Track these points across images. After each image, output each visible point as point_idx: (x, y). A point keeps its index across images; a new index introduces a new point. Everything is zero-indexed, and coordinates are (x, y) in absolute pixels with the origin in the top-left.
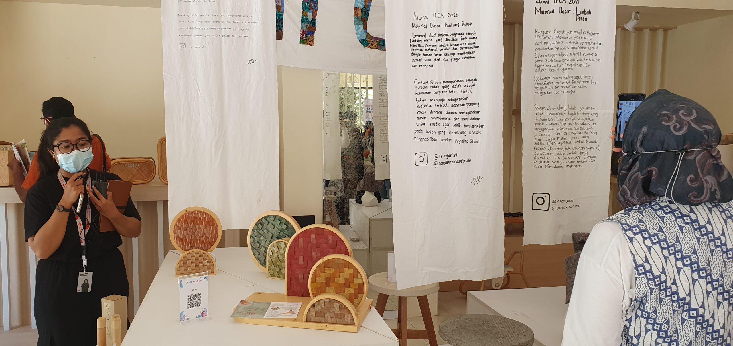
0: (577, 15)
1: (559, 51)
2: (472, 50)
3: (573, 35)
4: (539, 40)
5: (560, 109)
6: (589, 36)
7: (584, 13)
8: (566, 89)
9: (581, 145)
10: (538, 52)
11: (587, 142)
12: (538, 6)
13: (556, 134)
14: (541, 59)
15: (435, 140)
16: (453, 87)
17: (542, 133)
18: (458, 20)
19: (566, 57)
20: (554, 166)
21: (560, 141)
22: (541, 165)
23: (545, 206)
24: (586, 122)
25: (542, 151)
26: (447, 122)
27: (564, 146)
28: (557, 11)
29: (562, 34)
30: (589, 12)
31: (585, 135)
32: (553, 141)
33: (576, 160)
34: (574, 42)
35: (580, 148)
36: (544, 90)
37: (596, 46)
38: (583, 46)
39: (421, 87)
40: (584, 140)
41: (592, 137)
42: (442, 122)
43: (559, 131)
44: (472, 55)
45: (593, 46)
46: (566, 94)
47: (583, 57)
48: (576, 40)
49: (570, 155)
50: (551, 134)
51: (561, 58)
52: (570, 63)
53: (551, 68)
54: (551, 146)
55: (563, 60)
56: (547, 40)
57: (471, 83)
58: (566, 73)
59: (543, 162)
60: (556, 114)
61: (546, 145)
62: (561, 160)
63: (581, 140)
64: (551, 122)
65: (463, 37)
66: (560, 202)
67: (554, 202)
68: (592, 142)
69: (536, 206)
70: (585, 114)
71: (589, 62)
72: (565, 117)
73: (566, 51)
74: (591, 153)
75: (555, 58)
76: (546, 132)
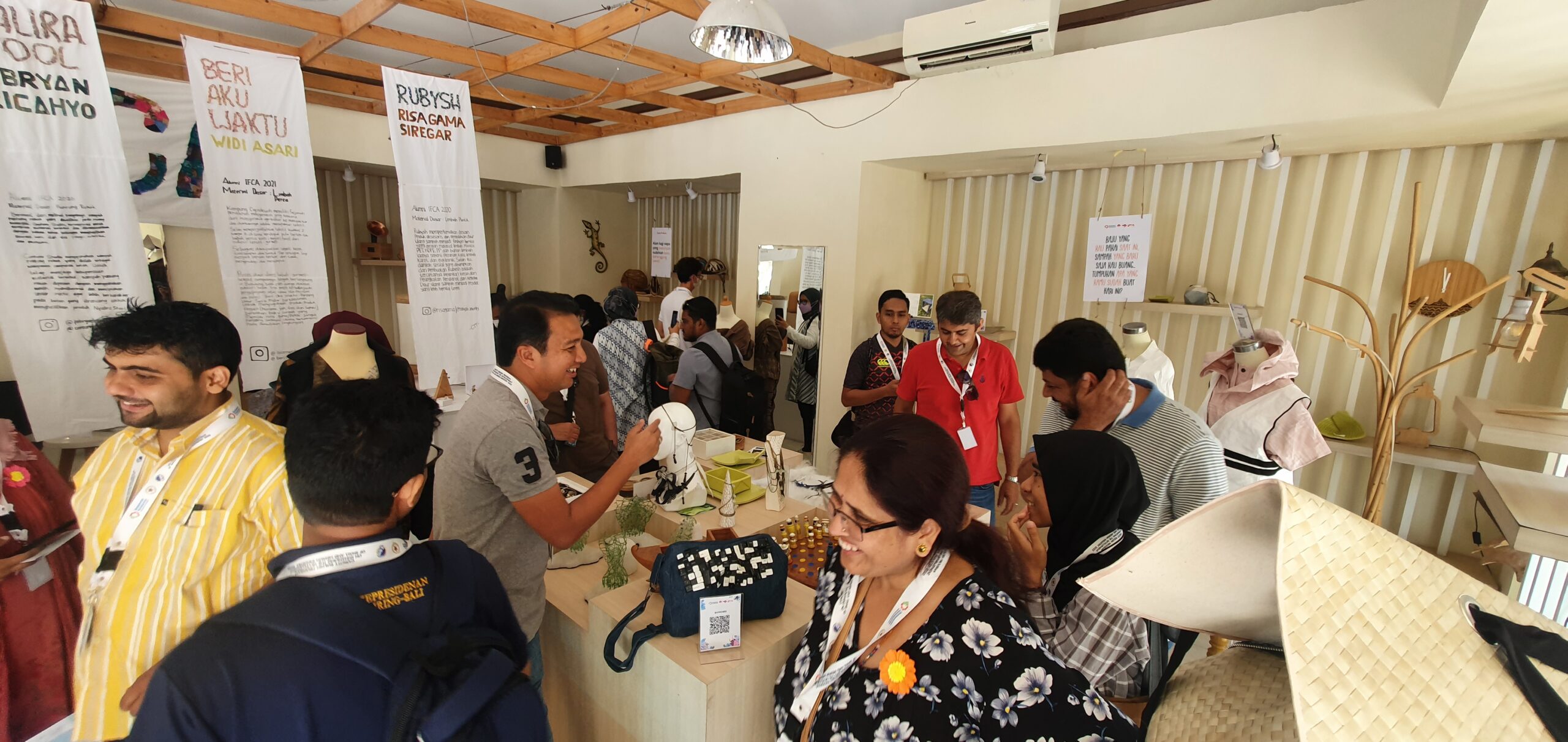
0: (275, 196)
1: (258, 227)
2: (99, 230)
3: (274, 214)
4: (232, 216)
5: (268, 275)
6: (293, 215)
7: (284, 195)
8: (272, 259)
9: (300, 306)
10: (234, 227)
11: (305, 302)
12: (227, 186)
13: (266, 297)
14: (239, 232)
15: (65, 308)
16: (81, 261)
17: (251, 295)
18: (73, 203)
19: (268, 232)
20: (268, 323)
21: (272, 302)
22: (255, 322)
23: (265, 357)
24: (301, 286)
25: (254, 311)
26: (78, 291)
27: (277, 307)
28: (250, 191)
29: (259, 213)
30: (289, 195)
31: (302, 297)
32: (264, 303)
33: (295, 318)
34: (276, 220)
35: (298, 308)
36: (246, 260)
37: (302, 223)
38: (288, 223)
39: (34, 261)
40: (302, 301)
41: (309, 299)
42: (71, 292)
43: (270, 294)
44: (101, 234)
45: (299, 223)
46: (273, 263)
47: (288, 232)
48: (278, 218)
49: (287, 314)
50: (261, 297)
51: (261, 232)
52: (273, 237)
53: (252, 240)
54: (263, 307)
55: (265, 234)
56: (243, 216)
57: (105, 259)
58: (271, 245)
59: (257, 320)
60: (264, 280)
61: (257, 306)
62: (276, 317)
63: (298, 301)
64: (260, 286)
65: (85, 218)
66: (279, 353)
67: (273, 353)
68: (310, 303)
69: (255, 357)
70: (299, 280)
71: (296, 237)
72: (275, 282)
73: (268, 227)
74: (310, 311)
75: (253, 232)
76: (255, 295)
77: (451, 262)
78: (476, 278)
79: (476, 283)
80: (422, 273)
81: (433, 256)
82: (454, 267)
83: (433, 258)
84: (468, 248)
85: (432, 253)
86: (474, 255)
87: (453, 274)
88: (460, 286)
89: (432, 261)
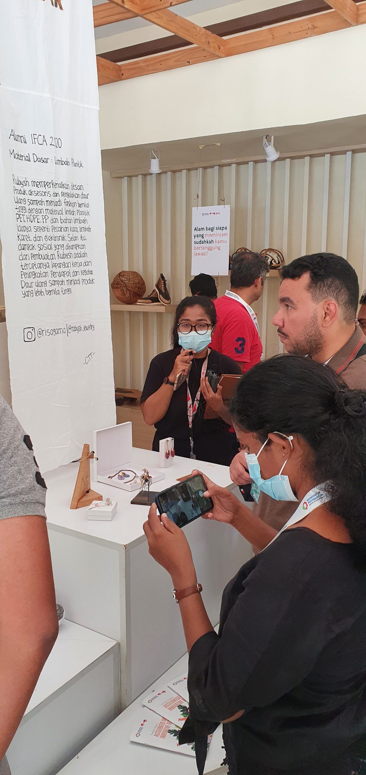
77: (61, 242)
78: (91, 272)
79: (91, 281)
80: (24, 262)
81: (38, 229)
82: (66, 252)
83: (38, 234)
84: (82, 217)
85: (37, 225)
86: (89, 229)
87: (64, 264)
88: (71, 287)
89: (36, 239)
